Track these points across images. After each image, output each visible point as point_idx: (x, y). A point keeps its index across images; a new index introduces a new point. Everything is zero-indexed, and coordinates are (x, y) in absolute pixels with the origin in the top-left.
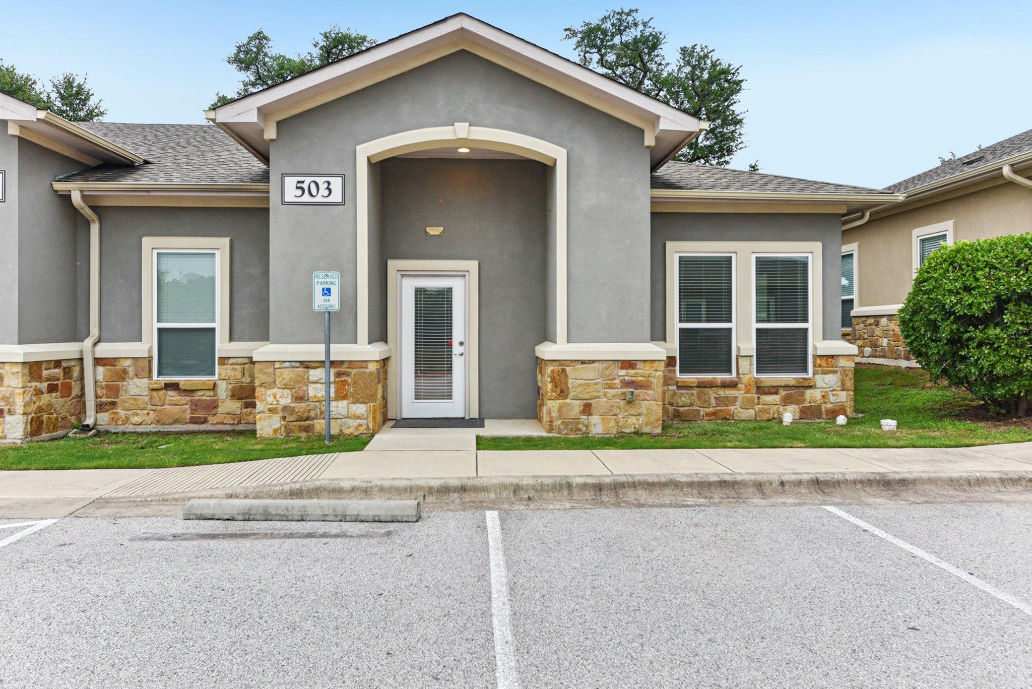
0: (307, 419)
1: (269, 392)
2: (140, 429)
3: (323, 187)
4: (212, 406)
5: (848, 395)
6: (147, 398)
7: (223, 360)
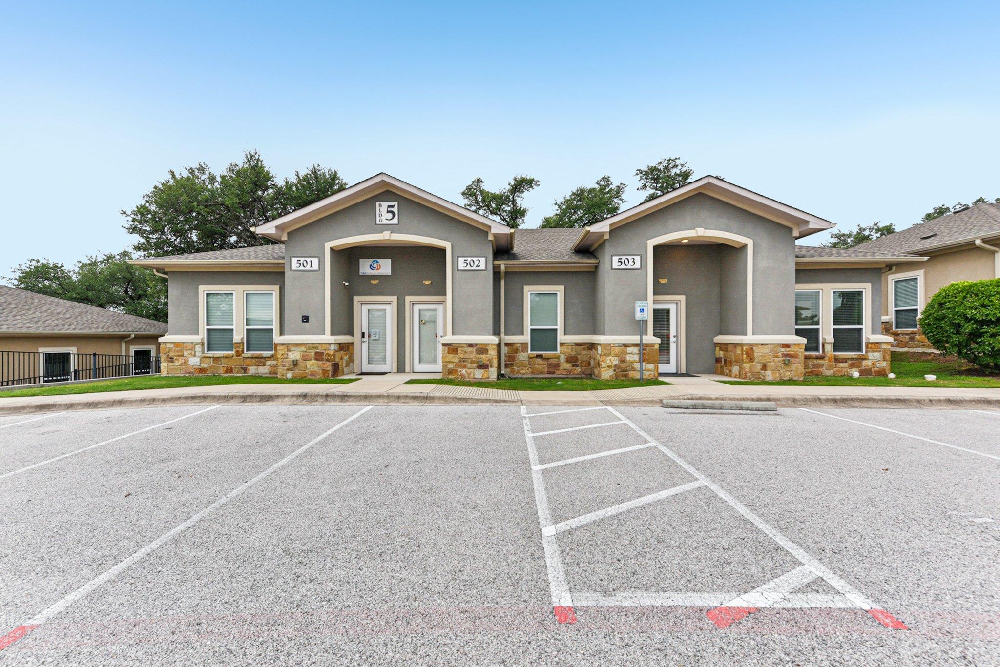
0: (626, 371)
1: (608, 358)
2: (525, 376)
3: (631, 261)
4: (557, 366)
5: (887, 364)
6: (527, 362)
7: (562, 344)
